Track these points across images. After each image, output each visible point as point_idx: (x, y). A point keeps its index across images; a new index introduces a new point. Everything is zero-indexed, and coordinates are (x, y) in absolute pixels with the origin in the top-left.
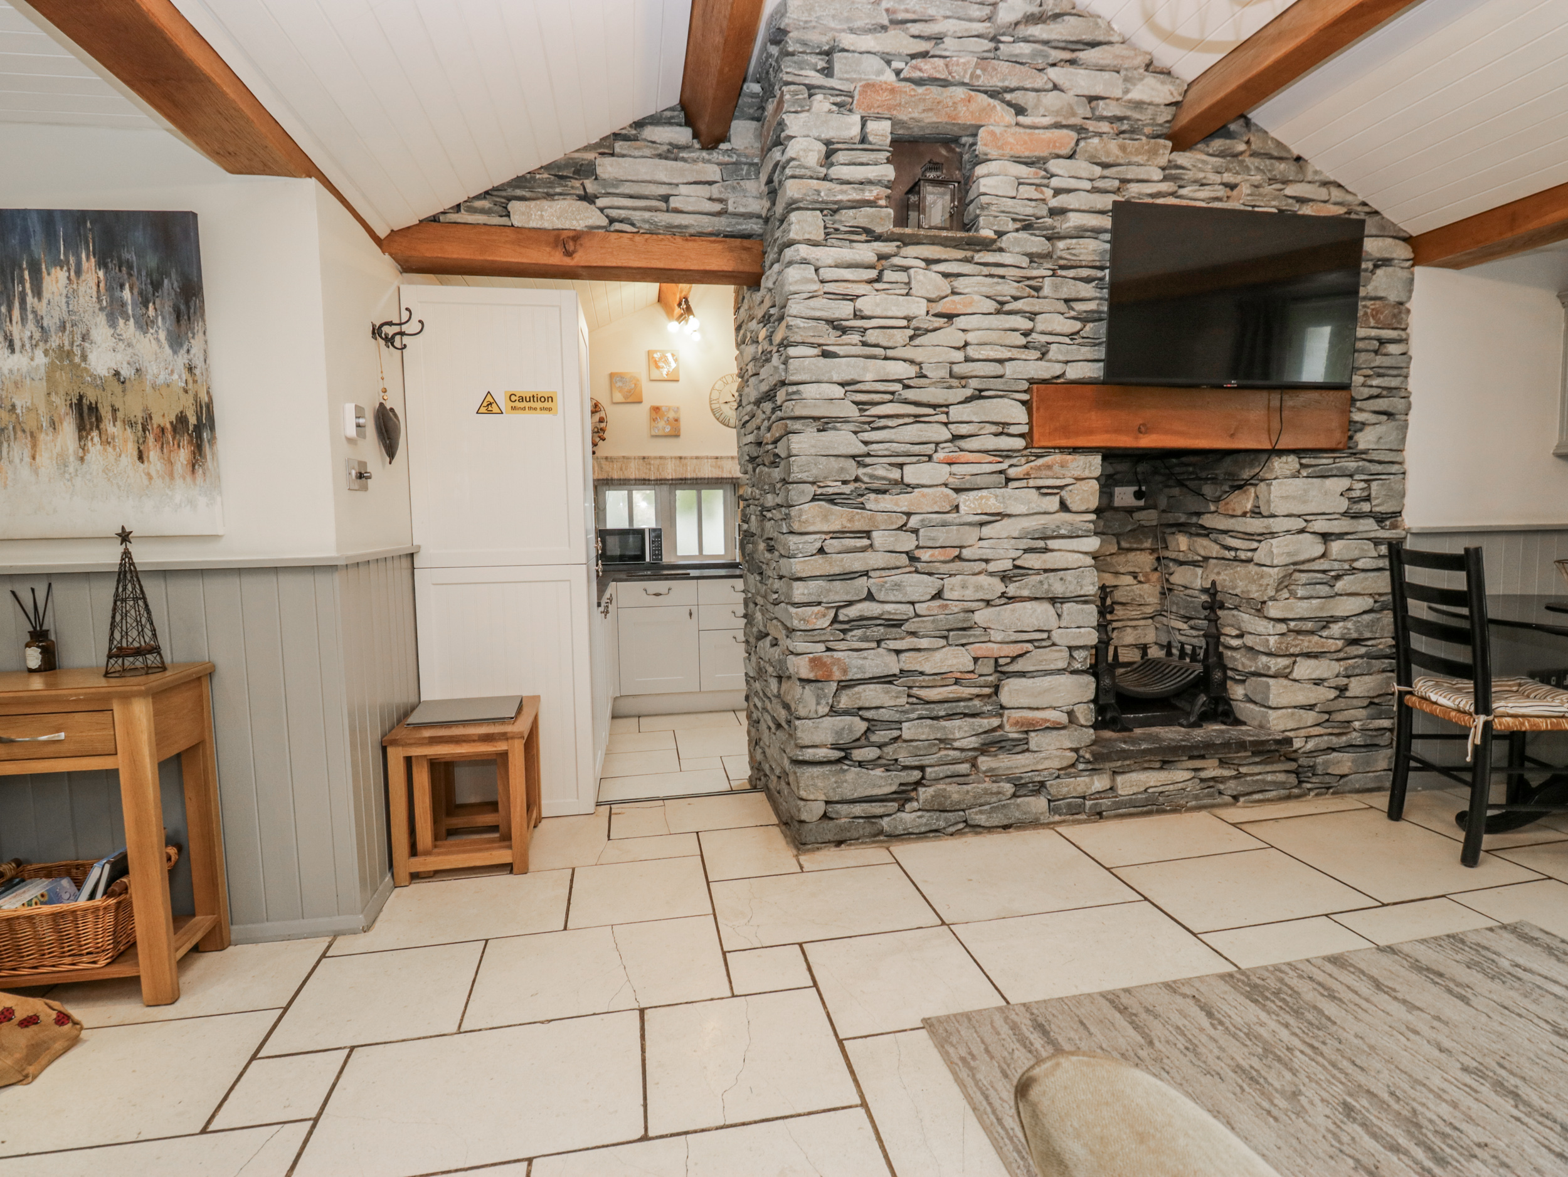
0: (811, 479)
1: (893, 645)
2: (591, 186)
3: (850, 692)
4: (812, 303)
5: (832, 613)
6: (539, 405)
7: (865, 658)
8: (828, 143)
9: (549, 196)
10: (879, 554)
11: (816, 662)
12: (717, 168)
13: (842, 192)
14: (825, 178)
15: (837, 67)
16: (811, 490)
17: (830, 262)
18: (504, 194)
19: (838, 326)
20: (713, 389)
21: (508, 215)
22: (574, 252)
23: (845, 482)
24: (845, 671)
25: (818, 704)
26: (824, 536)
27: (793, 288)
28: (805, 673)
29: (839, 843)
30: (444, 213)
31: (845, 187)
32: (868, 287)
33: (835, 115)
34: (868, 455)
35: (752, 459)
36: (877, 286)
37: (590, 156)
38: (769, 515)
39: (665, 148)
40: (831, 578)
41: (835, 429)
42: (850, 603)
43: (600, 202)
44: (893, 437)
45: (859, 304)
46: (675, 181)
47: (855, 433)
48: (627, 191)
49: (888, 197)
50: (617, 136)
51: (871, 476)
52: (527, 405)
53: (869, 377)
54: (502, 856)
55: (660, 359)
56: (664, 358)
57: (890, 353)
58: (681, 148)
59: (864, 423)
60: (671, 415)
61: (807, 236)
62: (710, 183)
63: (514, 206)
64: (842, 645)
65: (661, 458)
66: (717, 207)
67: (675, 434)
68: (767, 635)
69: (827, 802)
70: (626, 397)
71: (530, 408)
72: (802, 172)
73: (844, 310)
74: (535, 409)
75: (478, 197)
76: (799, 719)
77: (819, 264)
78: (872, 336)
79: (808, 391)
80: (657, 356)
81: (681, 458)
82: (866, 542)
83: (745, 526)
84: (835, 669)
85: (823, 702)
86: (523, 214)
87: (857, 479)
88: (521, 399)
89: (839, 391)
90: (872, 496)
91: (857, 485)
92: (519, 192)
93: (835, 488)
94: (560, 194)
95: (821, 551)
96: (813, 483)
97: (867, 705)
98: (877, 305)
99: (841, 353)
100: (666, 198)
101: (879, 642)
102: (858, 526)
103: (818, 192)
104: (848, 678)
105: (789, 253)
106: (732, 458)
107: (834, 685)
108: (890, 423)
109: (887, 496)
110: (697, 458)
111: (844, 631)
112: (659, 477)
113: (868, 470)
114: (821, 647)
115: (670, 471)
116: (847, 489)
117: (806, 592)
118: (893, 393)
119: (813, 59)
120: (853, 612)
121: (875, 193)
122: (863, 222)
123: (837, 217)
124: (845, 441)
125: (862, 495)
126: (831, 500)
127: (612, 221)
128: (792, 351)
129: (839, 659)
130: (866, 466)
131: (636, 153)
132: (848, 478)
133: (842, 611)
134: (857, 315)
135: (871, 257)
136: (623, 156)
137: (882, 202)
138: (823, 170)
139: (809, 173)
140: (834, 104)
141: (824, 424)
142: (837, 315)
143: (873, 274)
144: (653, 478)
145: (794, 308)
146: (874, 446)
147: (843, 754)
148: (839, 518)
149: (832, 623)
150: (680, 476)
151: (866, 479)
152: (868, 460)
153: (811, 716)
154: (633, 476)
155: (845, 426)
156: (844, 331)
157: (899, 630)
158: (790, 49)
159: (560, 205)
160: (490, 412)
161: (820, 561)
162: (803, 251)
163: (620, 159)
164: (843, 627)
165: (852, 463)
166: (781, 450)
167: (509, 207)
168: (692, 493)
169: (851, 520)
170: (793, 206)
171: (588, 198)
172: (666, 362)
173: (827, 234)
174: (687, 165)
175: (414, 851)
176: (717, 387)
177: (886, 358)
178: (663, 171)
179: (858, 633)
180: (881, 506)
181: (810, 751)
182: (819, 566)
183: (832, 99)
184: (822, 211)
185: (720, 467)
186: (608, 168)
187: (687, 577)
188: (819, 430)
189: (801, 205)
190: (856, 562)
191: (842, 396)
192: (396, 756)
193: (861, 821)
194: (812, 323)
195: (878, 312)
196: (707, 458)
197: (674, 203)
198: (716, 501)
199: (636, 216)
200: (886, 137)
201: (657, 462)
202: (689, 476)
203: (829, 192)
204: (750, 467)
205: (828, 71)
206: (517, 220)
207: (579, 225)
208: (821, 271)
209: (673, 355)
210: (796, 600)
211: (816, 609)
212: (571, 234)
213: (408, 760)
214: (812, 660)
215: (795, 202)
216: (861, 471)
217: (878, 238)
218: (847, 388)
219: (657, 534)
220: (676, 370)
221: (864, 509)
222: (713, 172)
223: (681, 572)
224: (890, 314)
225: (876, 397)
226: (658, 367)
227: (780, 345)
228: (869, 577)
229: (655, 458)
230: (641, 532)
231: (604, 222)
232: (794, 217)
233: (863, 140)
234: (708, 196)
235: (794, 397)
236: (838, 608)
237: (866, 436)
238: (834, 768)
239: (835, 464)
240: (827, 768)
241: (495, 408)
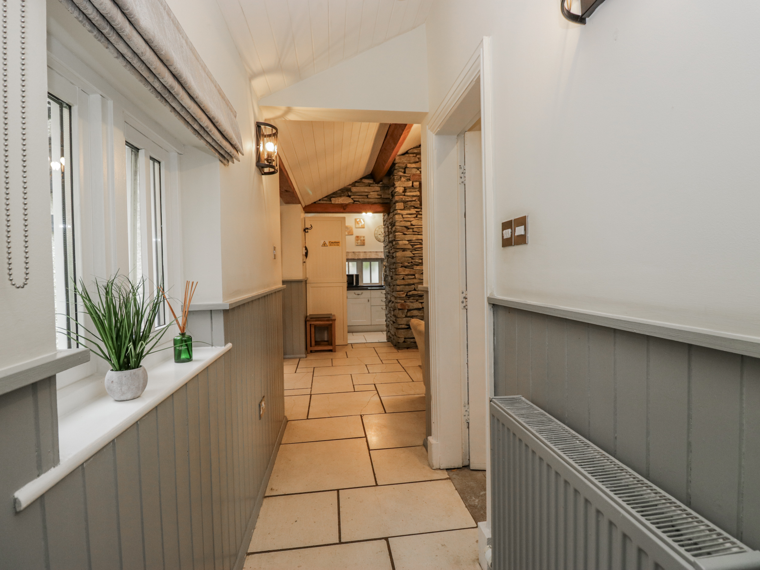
0: (401, 262)
1: (420, 301)
2: (350, 194)
3: (409, 312)
4: (401, 223)
5: (406, 294)
6: (336, 244)
7: (413, 304)
8: (405, 187)
9: (341, 196)
10: (417, 280)
11: (402, 305)
12: (379, 188)
13: (408, 198)
14: (404, 195)
15: (407, 172)
16: (401, 265)
17: (405, 214)
18: (330, 196)
19: (407, 228)
20: (375, 230)
21: (331, 201)
22: (346, 209)
23: (409, 263)
24: (409, 307)
25: (402, 314)
26: (404, 275)
27: (397, 220)
28: (399, 307)
29: (408, 348)
30: (317, 201)
31: (408, 197)
32: (414, 219)
33: (406, 182)
34: (414, 257)
35: (388, 256)
36: (416, 218)
37: (350, 187)
38: (391, 270)
39: (367, 184)
40: (405, 285)
41: (406, 251)
42: (410, 291)
43: (352, 197)
44: (420, 253)
45: (412, 222)
46: (370, 191)
47: (411, 252)
48: (358, 194)
49: (418, 199)
50: (356, 182)
51: (415, 262)
52: (333, 244)
53: (414, 239)
54: (330, 348)
55: (359, 221)
56: (360, 221)
57: (419, 233)
58: (371, 184)
59: (413, 249)
60: (362, 238)
61: (400, 208)
62: (378, 191)
63: (333, 199)
64: (408, 301)
65: (359, 252)
66: (379, 197)
67: (364, 245)
68: (391, 301)
69: (405, 338)
70: (348, 233)
71: (334, 245)
72: (399, 194)
73: (409, 224)
74: (335, 245)
75: (324, 198)
76: (398, 318)
77: (403, 214)
78: (415, 230)
79: (400, 242)
80: (358, 220)
81: (365, 252)
82: (413, 277)
83: (386, 273)
84: (406, 306)
85: (404, 314)
86: (334, 201)
87: (412, 262)
88: (332, 243)
89: (407, 242)
90: (415, 266)
91: (412, 264)
92: (334, 196)
93: (406, 264)
94: (343, 196)
95: (403, 279)
96: (401, 263)
97: (414, 315)
98: (416, 223)
99: (408, 234)
100: (367, 196)
101: (417, 300)
102: (412, 273)
103: (402, 199)
104: (410, 308)
105: (396, 212)
106: (382, 252)
107: (406, 310)
108: (419, 249)
109: (419, 266)
110: (370, 252)
111: (409, 298)
112: (358, 258)
113: (414, 260)
114: (403, 301)
115: (362, 256)
116: (409, 265)
117: (400, 288)
118: (420, 242)
119: (401, 170)
120: (410, 293)
121: (415, 199)
122: (412, 204)
123: (406, 204)
124: (408, 254)
125: (413, 266)
126: (406, 267)
127: (355, 201)
128: (397, 234)
129: (407, 304)
130: (414, 259)
131: (361, 186)
132: (409, 262)
133: (408, 293)
134: (412, 225)
135: (415, 212)
136: (357, 186)
137: (417, 200)
138: (403, 194)
139: (400, 195)
140: (406, 179)
141: (404, 250)
142: (407, 225)
143: (415, 216)
144: (356, 258)
145: (397, 224)
146: (416, 255)
147: (408, 327)
148: (407, 271)
149: (406, 296)
150: (364, 258)
151: (414, 262)
152: (414, 258)
153: (401, 317)
154: (350, 258)
155: (408, 250)
156: (408, 229)
157: (421, 298)
158: (396, 168)
159: (343, 198)
160: (325, 246)
161: (403, 281)
162: (399, 211)
163: (357, 187)
164: (408, 296)
165: (410, 259)
166: (394, 255)
167: (331, 199)
168: (369, 263)
169: (410, 272)
170: (397, 202)
171: (349, 196)
172: (361, 222)
173: (404, 207)
174: (372, 188)
175: (311, 346)
176: (377, 229)
177: (418, 235)
178: (366, 189)
179: (412, 298)
180: (417, 268)
181: (401, 326)
182: (403, 282)
183: (405, 178)
184: (403, 202)
185: (378, 255)
186: (354, 189)
187: (368, 289)
188: (403, 251)
189: (398, 202)
190: (411, 282)
191: (408, 243)
192: (308, 324)
193: (413, 343)
194: (401, 227)
195: (416, 224)
196: (373, 252)
197: (369, 196)
198: (376, 266)
199: (360, 200)
200: (418, 186)
201: (358, 253)
202: (368, 258)
203: (404, 198)
204: (387, 258)
205: (405, 172)
206: (333, 202)
207: (347, 202)
208: (403, 216)
209: (363, 220)
210: (397, 290)
211: (402, 292)
212: (345, 205)
213: (310, 325)
214: (401, 304)
215: (397, 201)
216: (413, 260)
217: (416, 208)
218: (409, 241)
219: (357, 276)
220: (364, 224)
221: (413, 269)
222: (378, 189)
223: (365, 288)
224: (419, 224)
225: (416, 244)
226: (358, 224)
227: (394, 231)
228: (415, 285)
229: (357, 252)
230: (352, 276)
231: (353, 201)
232: (397, 204)
233: (413, 186)
234: (377, 194)
235: (397, 244)
236: (407, 292)
237: (414, 252)
238: (406, 330)
239: (406, 259)
240: (404, 330)
241: (326, 245)
